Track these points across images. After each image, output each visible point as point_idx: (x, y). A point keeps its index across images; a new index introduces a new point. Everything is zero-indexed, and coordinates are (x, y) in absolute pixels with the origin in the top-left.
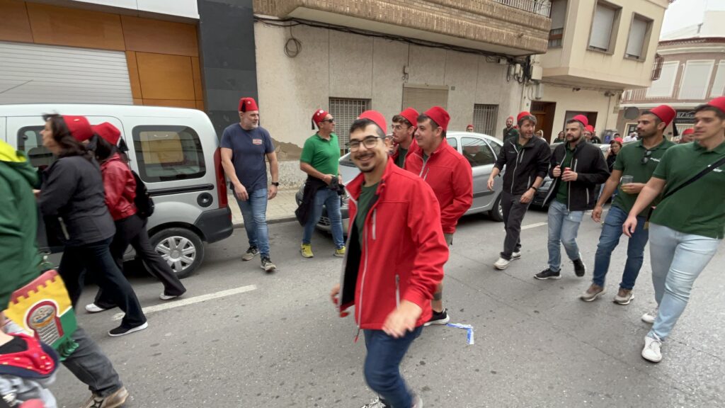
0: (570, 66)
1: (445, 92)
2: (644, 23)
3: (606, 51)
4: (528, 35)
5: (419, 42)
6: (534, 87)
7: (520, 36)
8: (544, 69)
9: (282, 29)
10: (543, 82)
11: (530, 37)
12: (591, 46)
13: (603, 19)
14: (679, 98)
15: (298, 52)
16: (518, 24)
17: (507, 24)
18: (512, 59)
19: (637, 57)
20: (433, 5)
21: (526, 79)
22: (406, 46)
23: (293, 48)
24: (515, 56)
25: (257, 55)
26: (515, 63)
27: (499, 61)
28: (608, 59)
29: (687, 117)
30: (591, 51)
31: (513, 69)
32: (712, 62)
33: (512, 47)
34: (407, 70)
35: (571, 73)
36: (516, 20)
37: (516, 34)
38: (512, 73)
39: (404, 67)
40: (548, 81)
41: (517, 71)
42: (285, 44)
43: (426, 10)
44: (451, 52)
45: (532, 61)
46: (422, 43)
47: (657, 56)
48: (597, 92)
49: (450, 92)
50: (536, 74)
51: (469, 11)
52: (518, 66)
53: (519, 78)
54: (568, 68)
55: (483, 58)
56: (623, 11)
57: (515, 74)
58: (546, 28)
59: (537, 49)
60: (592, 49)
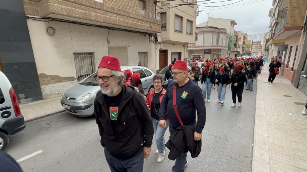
0: (170, 37)
1: (126, 48)
2: (191, 22)
3: (180, 32)
4: (154, 26)
5: (112, 28)
6: (159, 44)
7: (151, 27)
8: (162, 38)
9: (44, 23)
10: (162, 43)
11: (155, 27)
12: (176, 30)
13: (178, 21)
14: (205, 46)
15: (54, 33)
16: (150, 22)
17: (146, 22)
18: (150, 35)
19: (190, 34)
20: (116, 14)
21: (156, 42)
22: (107, 30)
23: (51, 32)
24: (151, 34)
25: (30, 35)
26: (151, 36)
27: (145, 36)
28: (181, 34)
29: (208, 52)
30: (176, 32)
31: (151, 38)
32: (211, 34)
33: (149, 31)
34: (109, 40)
35: (170, 40)
36: (149, 21)
37: (150, 26)
38: (151, 40)
39: (107, 39)
40: (164, 42)
41: (153, 39)
42: (46, 30)
43: (113, 16)
44: (126, 32)
45: (157, 36)
46: (114, 29)
47: (196, 33)
48: (180, 45)
49: (128, 48)
50: (159, 40)
51: (131, 17)
52: (153, 37)
53: (153, 41)
54: (169, 38)
55: (139, 34)
56: (184, 18)
57: (152, 40)
58: (160, 24)
59: (158, 31)
60: (176, 31)
